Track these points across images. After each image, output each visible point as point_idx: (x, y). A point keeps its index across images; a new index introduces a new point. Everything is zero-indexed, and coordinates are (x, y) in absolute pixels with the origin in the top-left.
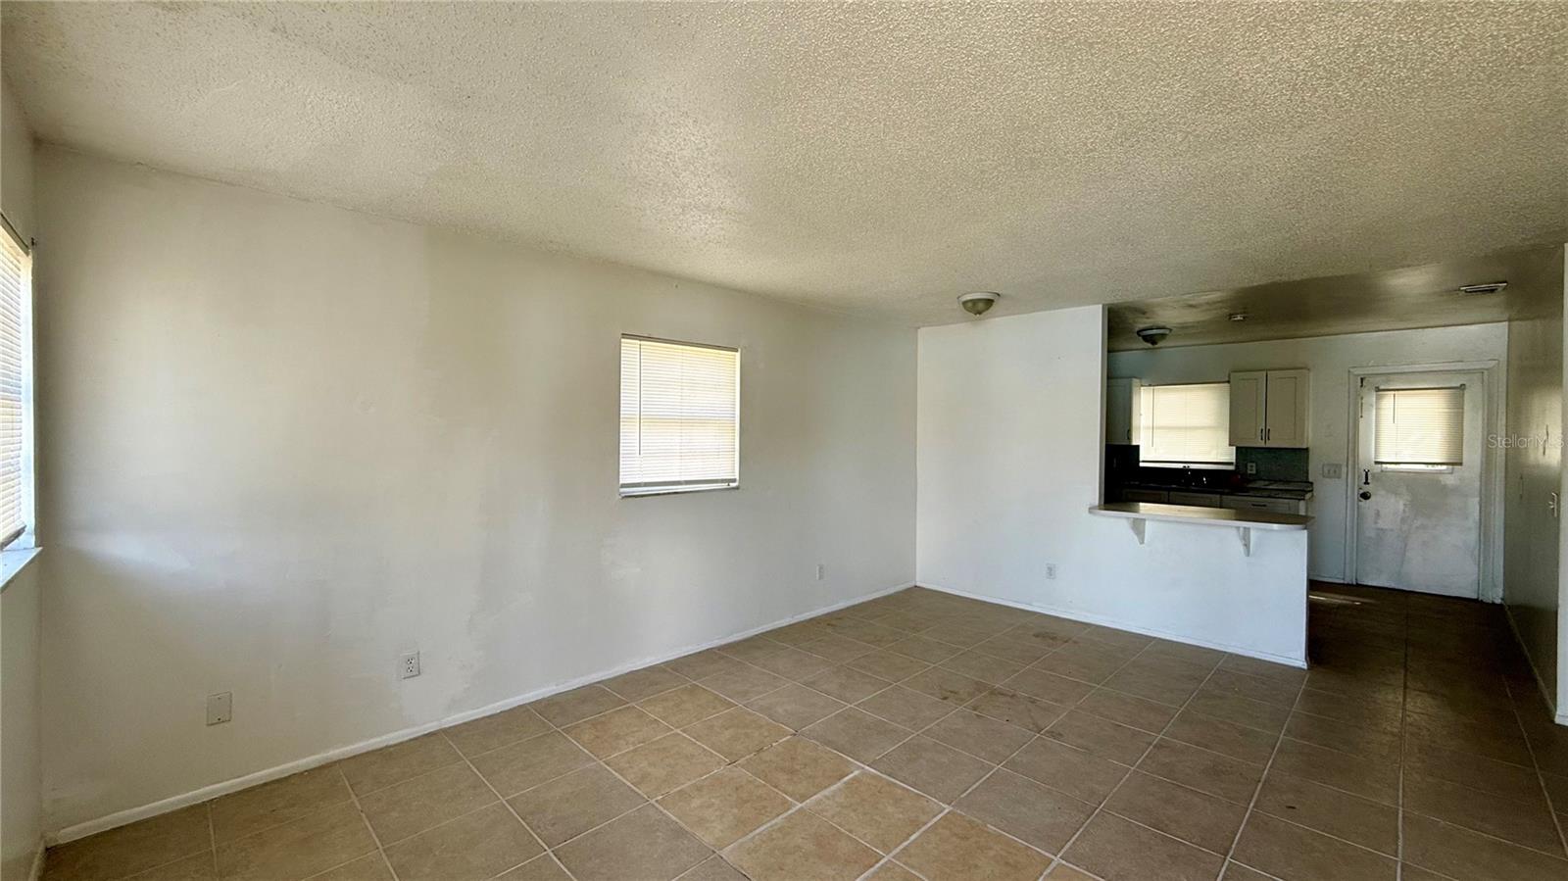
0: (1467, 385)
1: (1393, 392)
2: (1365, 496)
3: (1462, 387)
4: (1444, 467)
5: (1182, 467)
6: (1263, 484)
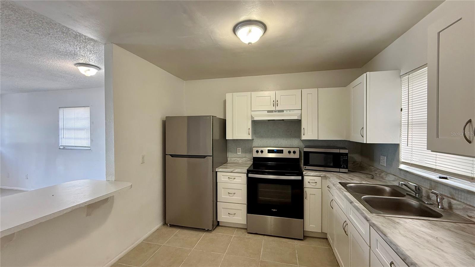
5: (435, 178)
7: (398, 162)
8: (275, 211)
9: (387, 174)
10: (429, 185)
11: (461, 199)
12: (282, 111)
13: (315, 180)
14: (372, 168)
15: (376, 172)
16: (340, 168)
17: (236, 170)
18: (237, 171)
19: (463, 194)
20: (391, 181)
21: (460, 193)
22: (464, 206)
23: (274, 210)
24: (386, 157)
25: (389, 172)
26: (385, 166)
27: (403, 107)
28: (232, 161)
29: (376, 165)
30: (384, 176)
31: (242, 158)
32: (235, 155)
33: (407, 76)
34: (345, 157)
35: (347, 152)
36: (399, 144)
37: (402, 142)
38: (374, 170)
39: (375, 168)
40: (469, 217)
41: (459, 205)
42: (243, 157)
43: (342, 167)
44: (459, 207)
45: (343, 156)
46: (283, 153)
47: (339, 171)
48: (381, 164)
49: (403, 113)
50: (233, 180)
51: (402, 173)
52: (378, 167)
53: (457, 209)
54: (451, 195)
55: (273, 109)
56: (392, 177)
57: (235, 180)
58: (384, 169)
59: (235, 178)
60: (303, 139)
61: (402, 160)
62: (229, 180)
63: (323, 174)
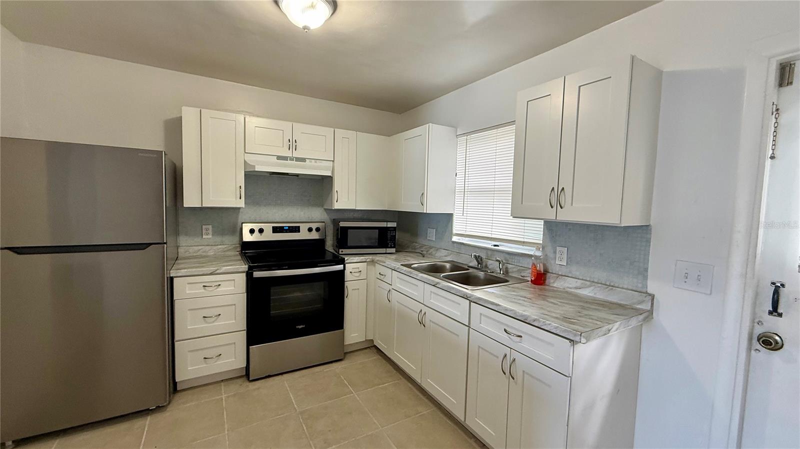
2: (769, 342)
5: (489, 246)
6: (574, 285)
7: (451, 234)
8: (302, 328)
9: (437, 250)
10: (485, 254)
11: (514, 262)
12: (303, 160)
13: (358, 268)
14: (417, 244)
15: (422, 250)
16: (386, 247)
17: (224, 269)
18: (226, 270)
19: (516, 257)
20: (443, 256)
21: (514, 257)
22: (519, 268)
23: (300, 327)
24: (435, 230)
25: (438, 247)
26: (434, 240)
27: (457, 172)
28: (190, 253)
29: (421, 240)
30: (434, 253)
31: (215, 245)
32: (197, 240)
33: (466, 137)
34: (393, 233)
35: (396, 226)
36: (452, 214)
37: (456, 212)
38: (418, 247)
39: (420, 244)
40: (522, 276)
41: (514, 268)
42: (217, 244)
43: (389, 246)
44: (514, 270)
45: (391, 231)
46: (299, 232)
47: (385, 252)
48: (428, 238)
49: (457, 179)
50: (217, 288)
51: (455, 246)
52: (424, 243)
53: (513, 272)
54: (506, 260)
55: (288, 154)
56: (444, 253)
57: (220, 289)
58: (432, 244)
59: (219, 285)
60: (336, 207)
61: (454, 232)
62: (205, 290)
63: (369, 258)
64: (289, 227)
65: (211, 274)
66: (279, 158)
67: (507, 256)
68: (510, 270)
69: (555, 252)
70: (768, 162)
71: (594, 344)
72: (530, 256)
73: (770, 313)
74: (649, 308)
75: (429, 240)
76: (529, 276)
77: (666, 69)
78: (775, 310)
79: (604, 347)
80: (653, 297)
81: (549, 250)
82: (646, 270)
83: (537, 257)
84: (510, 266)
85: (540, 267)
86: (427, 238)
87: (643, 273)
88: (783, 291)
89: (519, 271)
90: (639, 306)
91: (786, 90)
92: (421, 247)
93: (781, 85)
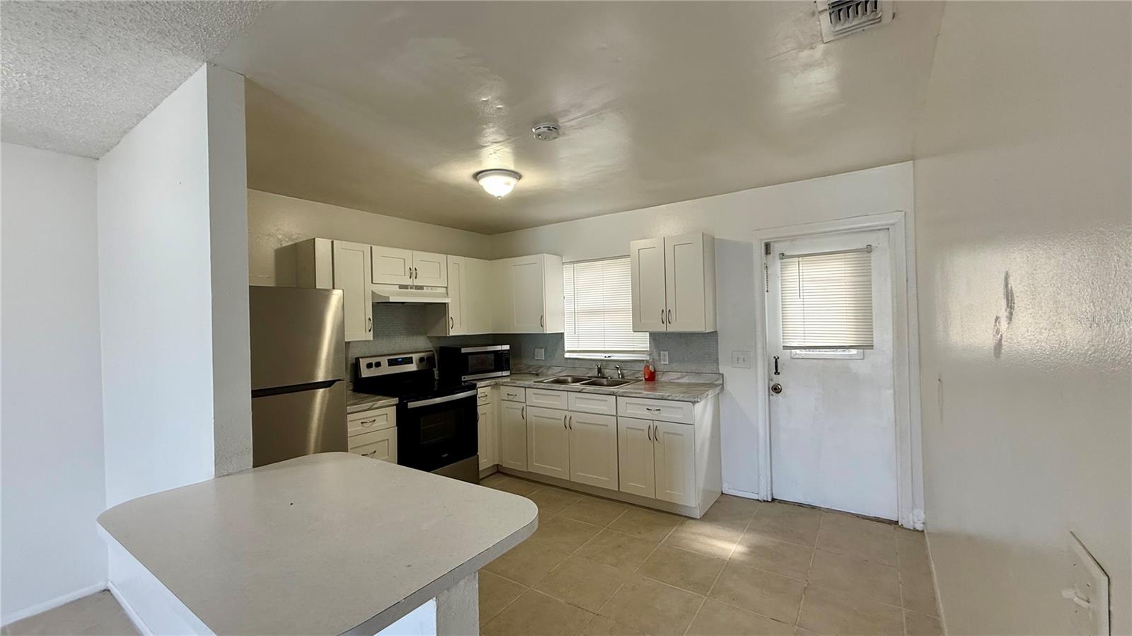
0: (874, 245)
1: (797, 259)
2: (776, 389)
3: (869, 249)
4: (854, 351)
5: (603, 358)
6: (675, 377)
7: (563, 352)
9: (548, 368)
12: (421, 288)
13: (486, 392)
16: (502, 370)
17: (380, 403)
19: (629, 364)
20: (558, 373)
21: (626, 364)
22: (634, 371)
23: (446, 456)
24: (543, 350)
25: (549, 365)
26: (544, 359)
27: (565, 295)
30: (545, 371)
33: (572, 265)
34: (507, 356)
35: (509, 349)
36: (563, 333)
37: (567, 331)
40: (637, 377)
41: (629, 372)
43: (505, 369)
45: (505, 354)
46: (412, 363)
47: (501, 375)
48: (536, 358)
49: (565, 301)
50: (372, 424)
51: (570, 361)
53: (629, 375)
55: (409, 282)
56: (557, 370)
57: (375, 424)
58: (542, 363)
59: (375, 420)
60: (451, 334)
61: (566, 349)
62: (363, 426)
63: (492, 382)
64: (402, 358)
65: (369, 409)
66: (401, 287)
67: (622, 364)
68: (625, 375)
69: (660, 355)
70: (766, 293)
71: (702, 403)
72: (643, 361)
73: (775, 373)
74: (721, 382)
75: (537, 360)
76: (641, 376)
77: (716, 237)
78: (777, 373)
79: (706, 405)
80: (723, 375)
81: (655, 356)
82: (718, 359)
83: (647, 361)
84: (624, 371)
85: (651, 368)
86: (534, 358)
87: (716, 361)
88: (778, 360)
89: (634, 374)
90: (716, 383)
91: (769, 256)
92: (528, 368)
93: (767, 254)
